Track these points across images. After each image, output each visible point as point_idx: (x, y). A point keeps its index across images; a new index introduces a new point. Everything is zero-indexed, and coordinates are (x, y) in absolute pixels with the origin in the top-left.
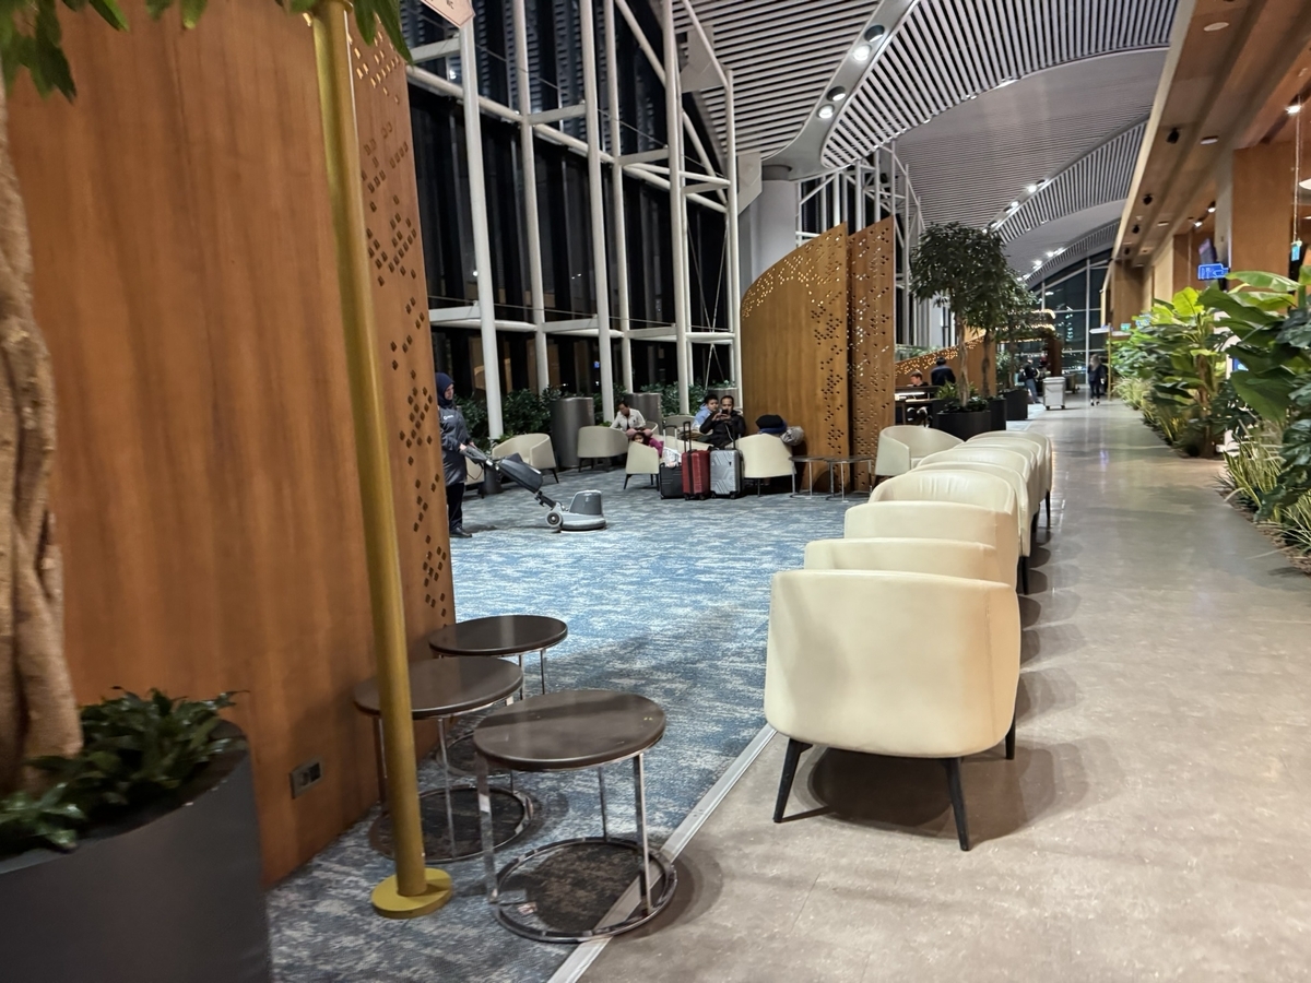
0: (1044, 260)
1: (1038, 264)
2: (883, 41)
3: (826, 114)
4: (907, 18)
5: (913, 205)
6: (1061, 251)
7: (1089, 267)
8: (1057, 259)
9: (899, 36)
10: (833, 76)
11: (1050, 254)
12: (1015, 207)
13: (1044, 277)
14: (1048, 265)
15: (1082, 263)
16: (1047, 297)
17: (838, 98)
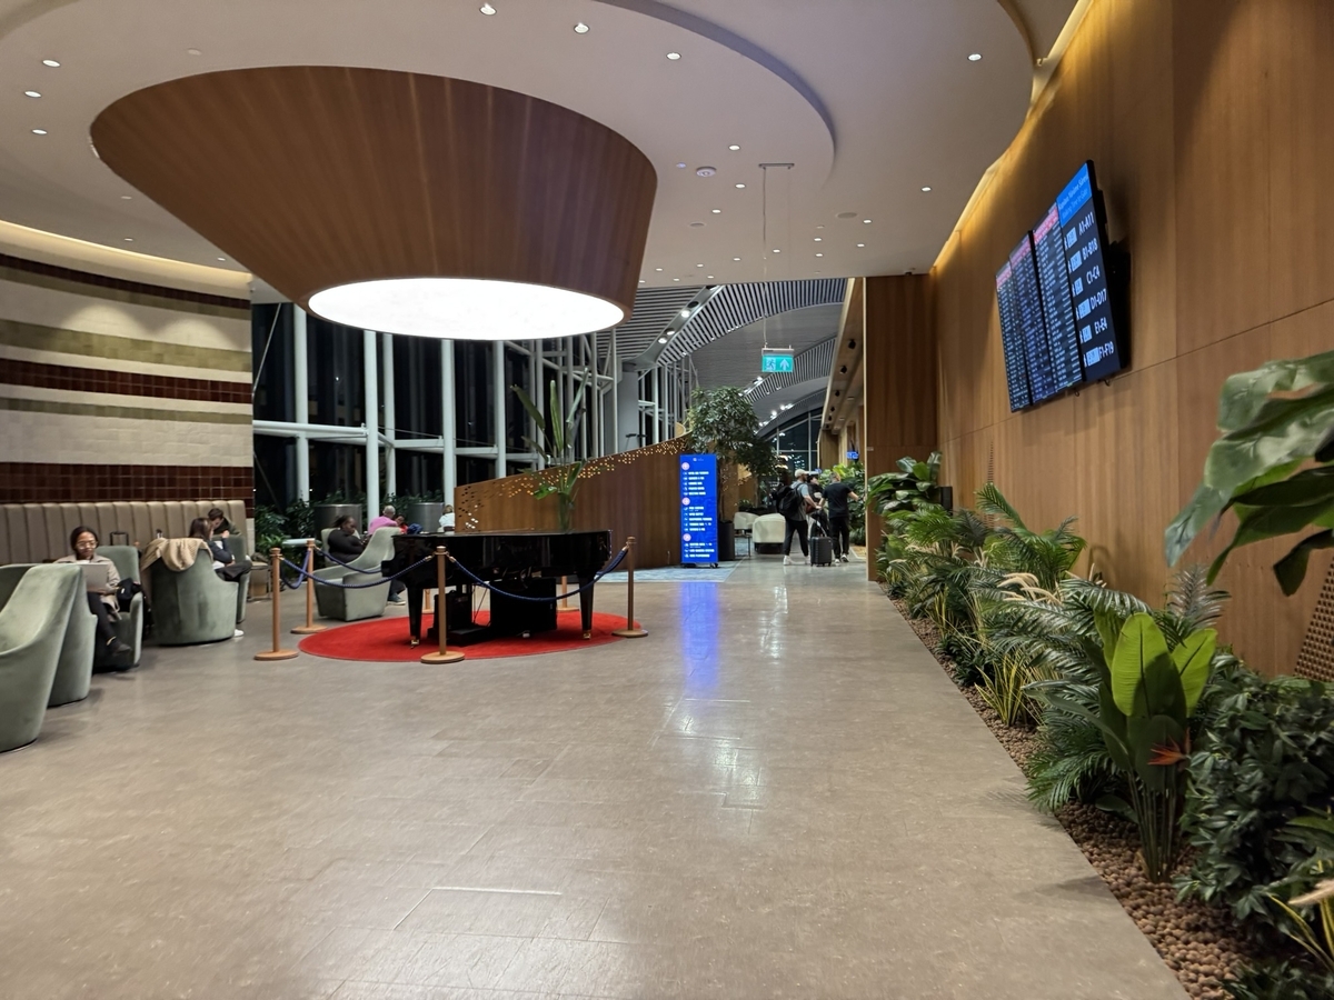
0: (779, 411)
1: (774, 415)
2: (698, 309)
3: (663, 341)
4: (711, 299)
5: (693, 376)
6: (790, 406)
7: (810, 418)
8: (787, 411)
9: (706, 307)
10: (669, 323)
11: (783, 408)
12: (760, 381)
13: (779, 423)
14: (782, 414)
15: (805, 415)
16: (781, 438)
17: (670, 333)
